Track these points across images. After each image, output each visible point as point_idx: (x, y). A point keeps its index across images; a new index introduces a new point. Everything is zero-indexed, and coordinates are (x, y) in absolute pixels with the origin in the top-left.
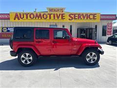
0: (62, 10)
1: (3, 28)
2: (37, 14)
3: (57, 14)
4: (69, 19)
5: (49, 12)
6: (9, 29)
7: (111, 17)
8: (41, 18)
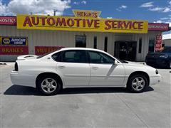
0: (96, 14)
1: (3, 39)
2: (58, 19)
3: (88, 20)
4: (106, 28)
5: (76, 17)
6: (13, 40)
7: (162, 27)
8: (65, 25)
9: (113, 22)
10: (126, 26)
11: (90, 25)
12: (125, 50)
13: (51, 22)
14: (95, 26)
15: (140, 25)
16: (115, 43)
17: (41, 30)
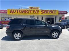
0: (38, 8)
1: (2, 18)
2: (23, 10)
3: (35, 11)
4: (42, 13)
5: (30, 9)
6: (6, 19)
7: (64, 12)
8: (26, 13)
9: (44, 11)
10: (50, 12)
11: (35, 12)
12: (50, 22)
13: (20, 11)
14: (38, 13)
15: (55, 12)
16: (46, 19)
17: (17, 15)
